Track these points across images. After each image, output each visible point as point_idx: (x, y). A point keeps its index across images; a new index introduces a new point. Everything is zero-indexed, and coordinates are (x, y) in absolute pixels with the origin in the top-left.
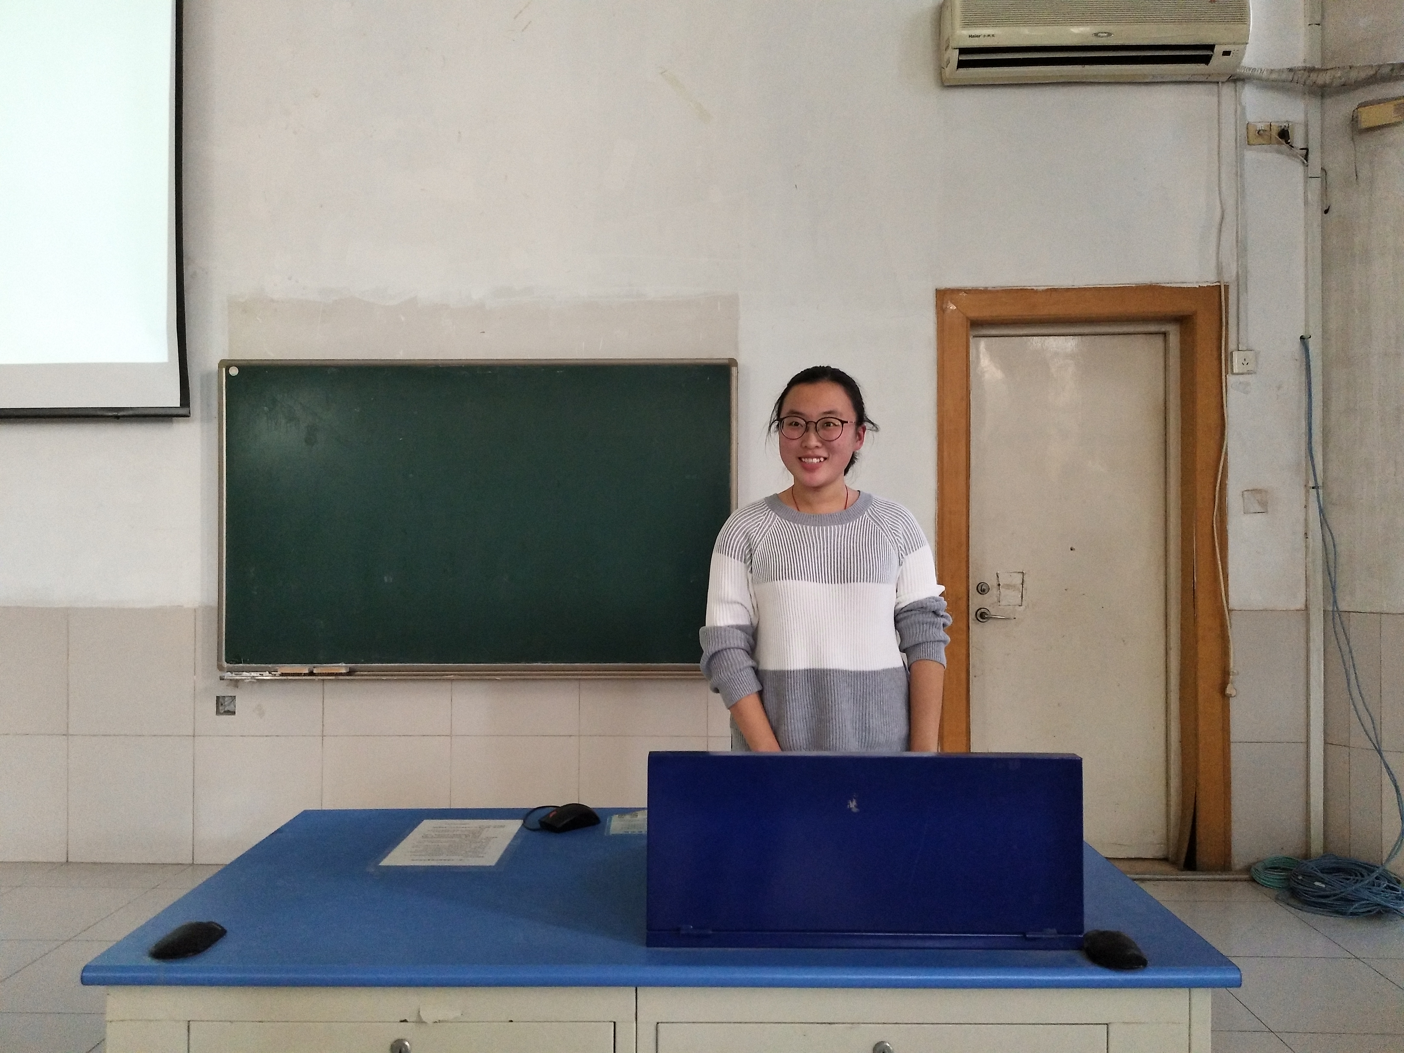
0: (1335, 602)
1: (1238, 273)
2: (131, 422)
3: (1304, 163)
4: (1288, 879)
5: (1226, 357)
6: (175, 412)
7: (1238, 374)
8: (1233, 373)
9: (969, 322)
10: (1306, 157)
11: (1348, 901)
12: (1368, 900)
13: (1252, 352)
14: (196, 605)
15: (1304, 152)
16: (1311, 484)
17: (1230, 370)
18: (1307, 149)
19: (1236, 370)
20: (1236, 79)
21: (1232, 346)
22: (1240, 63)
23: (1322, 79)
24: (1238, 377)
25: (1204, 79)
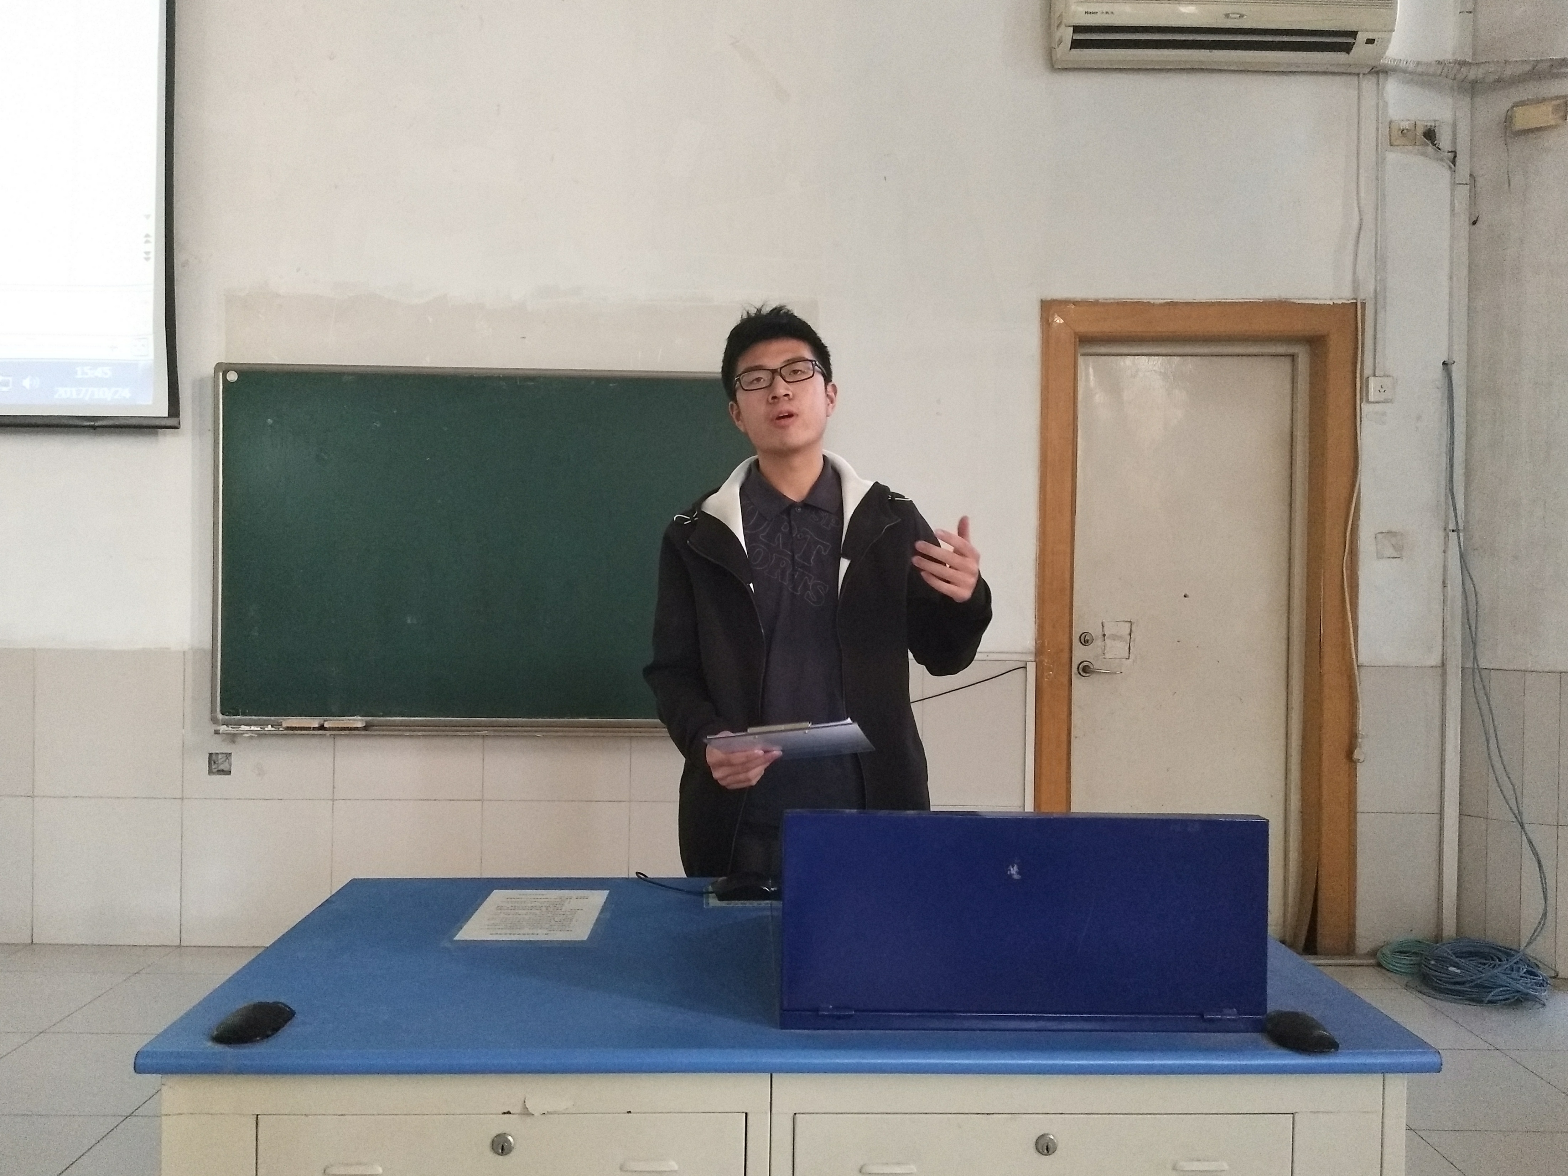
0: (1475, 658)
1: (1375, 291)
2: (110, 433)
3: (1450, 168)
4: (1419, 965)
5: (1361, 383)
6: (163, 423)
7: (1373, 403)
8: (1368, 401)
9: (1077, 337)
10: (1454, 162)
11: (1485, 988)
12: (1506, 986)
13: (1389, 378)
14: (186, 647)
15: (1451, 155)
16: (1452, 526)
17: (1365, 398)
18: (1455, 152)
19: (1371, 399)
20: (1379, 71)
21: (1368, 371)
22: (1385, 53)
23: (1473, 73)
24: (1373, 405)
25: (1342, 70)
